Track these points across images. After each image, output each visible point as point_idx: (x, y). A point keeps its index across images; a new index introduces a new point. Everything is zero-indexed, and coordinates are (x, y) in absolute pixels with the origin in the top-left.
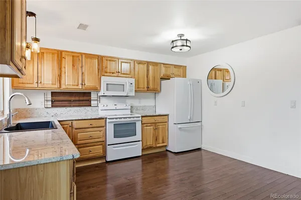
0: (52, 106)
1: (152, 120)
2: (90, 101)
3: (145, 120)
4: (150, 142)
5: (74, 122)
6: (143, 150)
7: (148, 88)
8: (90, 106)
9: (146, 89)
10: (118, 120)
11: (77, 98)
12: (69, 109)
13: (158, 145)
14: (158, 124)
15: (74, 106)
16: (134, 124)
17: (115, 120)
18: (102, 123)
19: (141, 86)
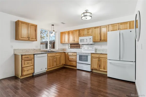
0: (70, 48)
1: (97, 56)
2: (80, 46)
3: (93, 55)
4: (96, 67)
5: (69, 53)
6: (92, 70)
7: (100, 39)
8: (80, 48)
9: (99, 40)
10: (81, 54)
11: (76, 46)
12: (74, 49)
13: (101, 70)
14: (101, 58)
15: (75, 48)
16: (87, 56)
17: (79, 54)
18: (75, 54)
19: (97, 39)
